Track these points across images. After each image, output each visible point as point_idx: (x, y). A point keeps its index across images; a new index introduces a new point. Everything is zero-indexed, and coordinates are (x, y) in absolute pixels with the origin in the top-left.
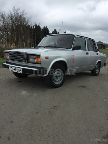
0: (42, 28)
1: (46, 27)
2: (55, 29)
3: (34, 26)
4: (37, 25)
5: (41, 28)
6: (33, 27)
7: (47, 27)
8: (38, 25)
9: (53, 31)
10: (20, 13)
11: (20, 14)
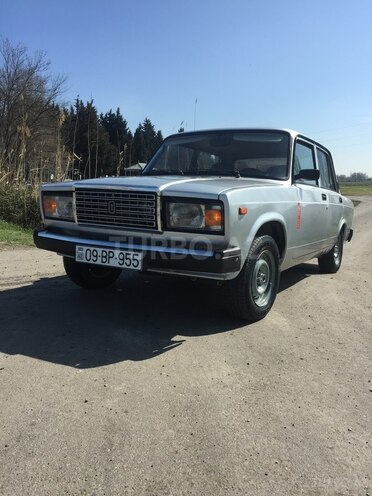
0: (102, 115)
1: (114, 112)
2: (147, 121)
3: (75, 109)
4: (85, 105)
5: (98, 114)
6: (69, 110)
7: (118, 112)
8: (89, 105)
9: (140, 127)
10: (26, 63)
11: (25, 66)
